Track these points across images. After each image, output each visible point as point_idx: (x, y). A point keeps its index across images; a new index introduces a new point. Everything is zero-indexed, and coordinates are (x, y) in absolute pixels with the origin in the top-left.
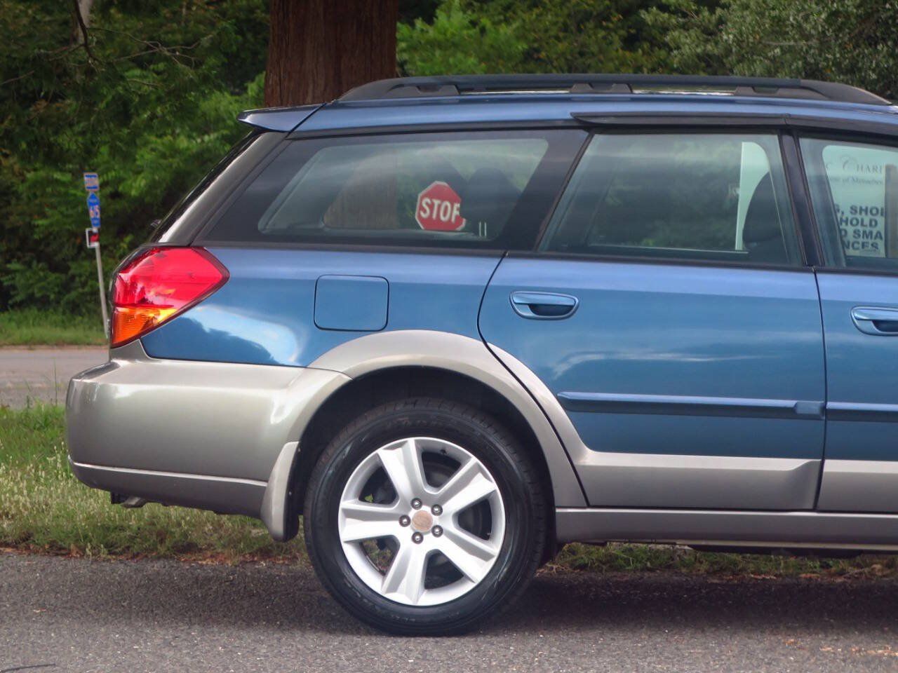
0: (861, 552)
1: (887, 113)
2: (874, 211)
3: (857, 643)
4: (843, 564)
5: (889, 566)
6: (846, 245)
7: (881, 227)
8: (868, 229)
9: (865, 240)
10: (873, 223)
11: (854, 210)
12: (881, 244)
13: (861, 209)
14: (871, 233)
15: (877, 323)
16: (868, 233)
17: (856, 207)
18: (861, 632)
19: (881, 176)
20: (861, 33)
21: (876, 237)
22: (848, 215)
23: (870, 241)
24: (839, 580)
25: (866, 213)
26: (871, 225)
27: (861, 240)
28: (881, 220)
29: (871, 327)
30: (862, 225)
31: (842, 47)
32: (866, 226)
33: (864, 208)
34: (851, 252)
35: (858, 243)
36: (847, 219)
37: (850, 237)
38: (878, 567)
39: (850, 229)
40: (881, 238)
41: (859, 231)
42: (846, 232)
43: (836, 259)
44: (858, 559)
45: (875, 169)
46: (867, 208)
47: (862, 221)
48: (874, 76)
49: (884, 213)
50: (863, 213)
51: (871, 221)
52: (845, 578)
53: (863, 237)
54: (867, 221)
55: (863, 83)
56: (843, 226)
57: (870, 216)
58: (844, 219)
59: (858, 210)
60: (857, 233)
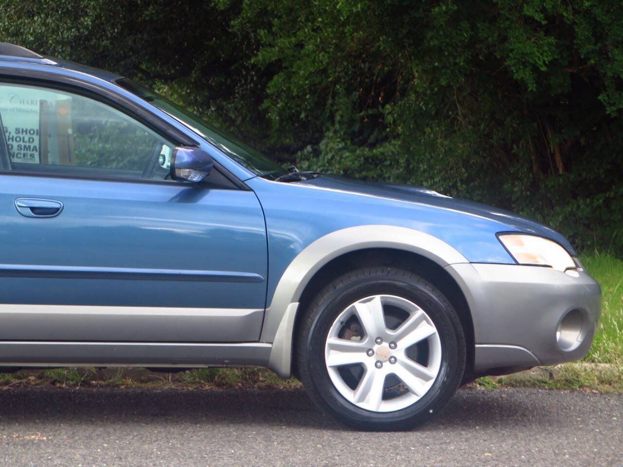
0: (20, 368)
1: (40, 64)
2: (32, 132)
3: (17, 431)
4: (8, 377)
5: (40, 378)
6: (12, 155)
7: (36, 143)
8: (27, 144)
9: (25, 152)
10: (31, 140)
11: (17, 131)
12: (36, 155)
13: (23, 130)
14: (30, 147)
15: (33, 209)
16: (27, 146)
17: (19, 129)
18: (20, 424)
19: (37, 108)
20: (22, 9)
21: (33, 150)
22: (13, 134)
23: (29, 153)
24: (5, 388)
25: (26, 133)
26: (29, 141)
27: (22, 152)
28: (36, 138)
29: (29, 212)
30: (23, 141)
31: (10, 18)
32: (26, 142)
33: (25, 129)
34: (15, 160)
35: (21, 154)
36: (13, 137)
37: (15, 150)
38: (32, 378)
39: (15, 144)
40: (36, 150)
41: (21, 145)
42: (12, 146)
43: (5, 164)
44: (19, 373)
45: (32, 102)
46: (27, 130)
47: (24, 138)
48: (32, 39)
49: (39, 133)
50: (24, 133)
51: (29, 139)
52: (10, 386)
53: (24, 150)
54: (26, 139)
55: (24, 43)
56: (10, 142)
57: (29, 135)
58: (11, 137)
59: (21, 131)
60: (19, 147)
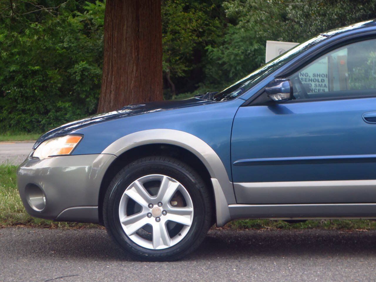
2: (323, 76)
6: (311, 90)
7: (326, 82)
8: (320, 83)
10: (323, 81)
11: (314, 75)
12: (326, 90)
13: (317, 75)
14: (322, 85)
16: (320, 84)
17: (315, 74)
19: (326, 61)
21: (324, 87)
22: (312, 77)
23: (322, 88)
25: (320, 77)
26: (322, 81)
28: (326, 79)
30: (318, 81)
32: (320, 82)
33: (319, 74)
35: (316, 89)
36: (312, 79)
37: (313, 87)
39: (313, 84)
40: (326, 87)
41: (317, 84)
42: (311, 85)
46: (320, 74)
47: (318, 80)
49: (328, 76)
50: (318, 77)
51: (322, 80)
53: (319, 87)
54: (320, 80)
56: (310, 82)
57: (321, 78)
58: (310, 79)
59: (316, 75)
60: (316, 85)
